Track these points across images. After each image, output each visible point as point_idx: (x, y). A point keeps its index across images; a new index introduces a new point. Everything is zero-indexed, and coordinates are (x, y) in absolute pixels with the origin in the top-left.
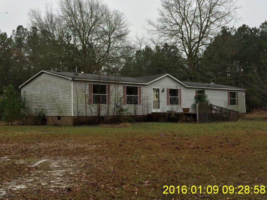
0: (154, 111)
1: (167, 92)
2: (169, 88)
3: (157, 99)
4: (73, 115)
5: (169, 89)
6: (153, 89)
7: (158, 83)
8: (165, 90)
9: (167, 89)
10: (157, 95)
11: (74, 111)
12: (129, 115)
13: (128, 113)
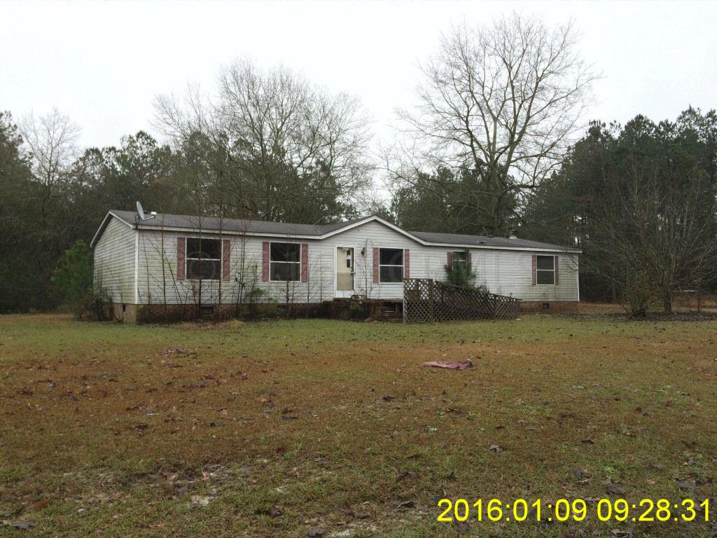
0: (340, 295)
1: (375, 254)
2: (380, 247)
3: (349, 269)
4: (136, 302)
5: (377, 249)
6: (338, 248)
7: (350, 235)
8: (370, 252)
9: (375, 249)
10: (348, 261)
11: (139, 293)
12: (271, 302)
13: (269, 299)
